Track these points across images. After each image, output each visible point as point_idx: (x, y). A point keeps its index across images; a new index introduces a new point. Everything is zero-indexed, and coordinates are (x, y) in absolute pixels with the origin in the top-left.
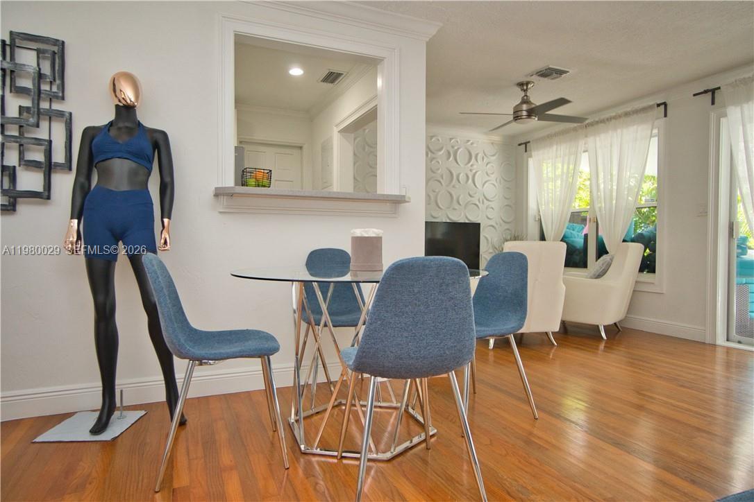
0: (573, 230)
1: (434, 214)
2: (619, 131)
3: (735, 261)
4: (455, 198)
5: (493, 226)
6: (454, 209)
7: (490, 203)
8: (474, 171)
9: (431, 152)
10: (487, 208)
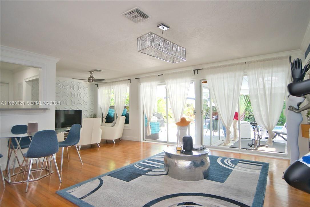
0: (112, 111)
1: (65, 107)
2: (120, 85)
4: (73, 102)
5: (87, 111)
6: (73, 105)
7: (86, 103)
8: (80, 93)
9: (64, 86)
10: (85, 105)
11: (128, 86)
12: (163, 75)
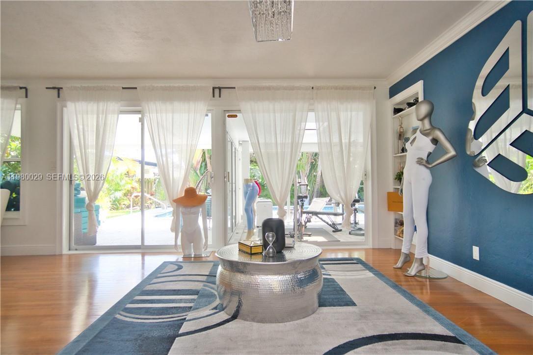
3: (73, 198)
11: (19, 106)
12: (136, 88)
